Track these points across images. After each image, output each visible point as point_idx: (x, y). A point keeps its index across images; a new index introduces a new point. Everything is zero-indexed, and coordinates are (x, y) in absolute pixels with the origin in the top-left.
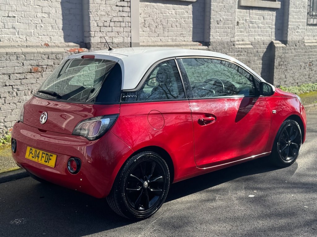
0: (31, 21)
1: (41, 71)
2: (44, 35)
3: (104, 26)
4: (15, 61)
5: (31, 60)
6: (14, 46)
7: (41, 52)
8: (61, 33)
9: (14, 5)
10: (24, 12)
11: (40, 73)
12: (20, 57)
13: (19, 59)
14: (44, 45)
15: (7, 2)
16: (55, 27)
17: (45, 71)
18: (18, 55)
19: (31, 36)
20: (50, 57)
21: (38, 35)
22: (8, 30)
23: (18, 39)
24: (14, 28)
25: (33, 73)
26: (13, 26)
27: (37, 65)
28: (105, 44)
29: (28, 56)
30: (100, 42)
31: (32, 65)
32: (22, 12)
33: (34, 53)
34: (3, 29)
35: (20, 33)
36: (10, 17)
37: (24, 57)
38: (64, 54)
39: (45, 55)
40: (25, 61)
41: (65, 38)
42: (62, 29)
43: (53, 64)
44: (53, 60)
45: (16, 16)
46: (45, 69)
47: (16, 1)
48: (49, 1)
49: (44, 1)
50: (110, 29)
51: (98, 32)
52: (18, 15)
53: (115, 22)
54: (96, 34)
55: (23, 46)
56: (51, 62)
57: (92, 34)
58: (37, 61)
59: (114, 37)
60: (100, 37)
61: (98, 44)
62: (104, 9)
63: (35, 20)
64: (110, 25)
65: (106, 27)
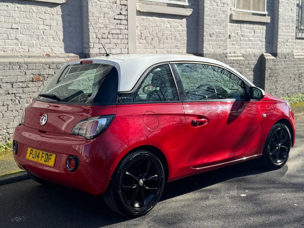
0: (33, 33)
1: (43, 80)
2: (45, 46)
3: (102, 38)
4: (18, 70)
5: (33, 69)
6: (16, 56)
7: (42, 62)
8: (62, 44)
9: (17, 18)
10: (27, 24)
11: (41, 82)
12: (22, 66)
13: (21, 68)
14: (45, 55)
15: (10, 14)
16: (56, 39)
17: (46, 80)
18: (20, 65)
19: (34, 47)
20: (51, 67)
21: (39, 46)
22: (11, 41)
23: (21, 50)
24: (17, 39)
25: (35, 82)
26: (16, 38)
27: (39, 75)
29: (30, 65)
30: (99, 53)
31: (34, 75)
32: (25, 24)
33: (36, 63)
34: (6, 40)
35: (22, 44)
36: (13, 29)
37: (26, 66)
38: (64, 64)
39: (46, 64)
40: (28, 71)
41: (65, 49)
42: (63, 41)
43: (54, 74)
44: (54, 70)
45: (19, 28)
46: (46, 78)
47: (19, 14)
48: (51, 14)
49: (45, 14)
50: (108, 41)
51: (97, 44)
52: (21, 27)
53: (113, 34)
54: (95, 45)
55: (25, 56)
56: (52, 71)
57: (91, 45)
58: (39, 70)
59: (112, 49)
60: (99, 49)
61: (96, 55)
62: (103, 22)
63: (37, 32)
64: (108, 37)
65: (105, 38)
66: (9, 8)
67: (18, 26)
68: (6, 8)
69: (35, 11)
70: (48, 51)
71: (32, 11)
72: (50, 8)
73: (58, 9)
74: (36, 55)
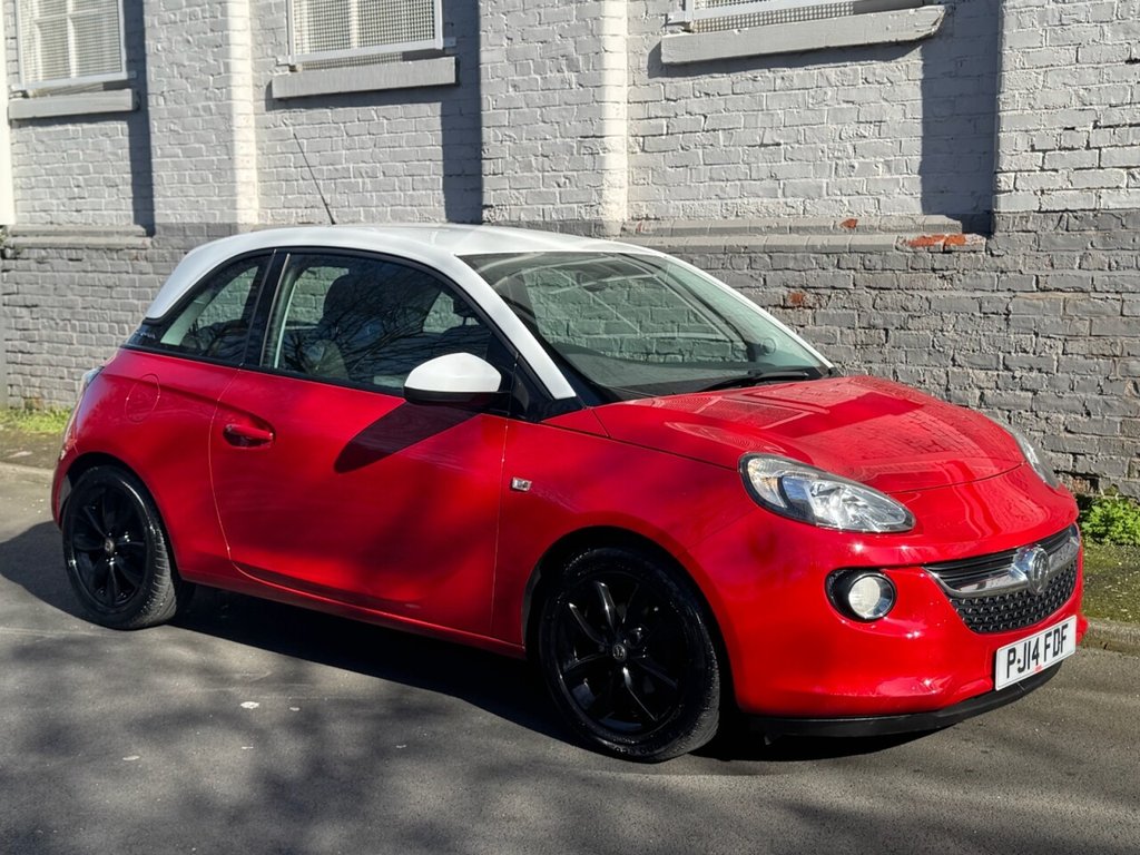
0: (823, 152)
1: (814, 304)
2: (858, 193)
3: (1060, 149)
4: (746, 271)
5: (787, 269)
6: (755, 228)
8: (913, 183)
9: (779, 112)
10: (805, 127)
11: (809, 311)
12: (758, 259)
13: (754, 266)
14: (843, 224)
15: (762, 106)
16: (897, 165)
17: (824, 304)
18: (753, 255)
19: (820, 196)
20: (843, 265)
21: (838, 193)
22: (758, 183)
23: (782, 211)
24: (773, 177)
25: (790, 310)
26: (771, 172)
28: (1061, 217)
29: (780, 257)
30: (1039, 212)
31: (788, 287)
32: (800, 128)
33: (794, 249)
34: (745, 183)
35: (788, 192)
36: (766, 145)
37: (768, 260)
38: (889, 253)
39: (827, 254)
40: (772, 273)
41: (924, 200)
42: (920, 172)
43: (852, 286)
44: (852, 272)
45: (782, 142)
46: (823, 302)
47: (785, 98)
48: (886, 80)
49: (867, 85)
50: (1089, 158)
51: (1032, 173)
52: (789, 137)
53: (1118, 126)
54: (1023, 178)
55: (780, 230)
56: (845, 278)
57: (1005, 181)
58: (803, 273)
59: (1104, 191)
60: (1039, 193)
61: (1025, 217)
62: (1066, 81)
63: (834, 149)
64: (1088, 142)
65: (1072, 149)
66: (761, 83)
67: (780, 136)
68: (751, 86)
69: (833, 80)
70: (864, 209)
71: (823, 83)
72: (883, 64)
73: (914, 59)
74: (812, 224)
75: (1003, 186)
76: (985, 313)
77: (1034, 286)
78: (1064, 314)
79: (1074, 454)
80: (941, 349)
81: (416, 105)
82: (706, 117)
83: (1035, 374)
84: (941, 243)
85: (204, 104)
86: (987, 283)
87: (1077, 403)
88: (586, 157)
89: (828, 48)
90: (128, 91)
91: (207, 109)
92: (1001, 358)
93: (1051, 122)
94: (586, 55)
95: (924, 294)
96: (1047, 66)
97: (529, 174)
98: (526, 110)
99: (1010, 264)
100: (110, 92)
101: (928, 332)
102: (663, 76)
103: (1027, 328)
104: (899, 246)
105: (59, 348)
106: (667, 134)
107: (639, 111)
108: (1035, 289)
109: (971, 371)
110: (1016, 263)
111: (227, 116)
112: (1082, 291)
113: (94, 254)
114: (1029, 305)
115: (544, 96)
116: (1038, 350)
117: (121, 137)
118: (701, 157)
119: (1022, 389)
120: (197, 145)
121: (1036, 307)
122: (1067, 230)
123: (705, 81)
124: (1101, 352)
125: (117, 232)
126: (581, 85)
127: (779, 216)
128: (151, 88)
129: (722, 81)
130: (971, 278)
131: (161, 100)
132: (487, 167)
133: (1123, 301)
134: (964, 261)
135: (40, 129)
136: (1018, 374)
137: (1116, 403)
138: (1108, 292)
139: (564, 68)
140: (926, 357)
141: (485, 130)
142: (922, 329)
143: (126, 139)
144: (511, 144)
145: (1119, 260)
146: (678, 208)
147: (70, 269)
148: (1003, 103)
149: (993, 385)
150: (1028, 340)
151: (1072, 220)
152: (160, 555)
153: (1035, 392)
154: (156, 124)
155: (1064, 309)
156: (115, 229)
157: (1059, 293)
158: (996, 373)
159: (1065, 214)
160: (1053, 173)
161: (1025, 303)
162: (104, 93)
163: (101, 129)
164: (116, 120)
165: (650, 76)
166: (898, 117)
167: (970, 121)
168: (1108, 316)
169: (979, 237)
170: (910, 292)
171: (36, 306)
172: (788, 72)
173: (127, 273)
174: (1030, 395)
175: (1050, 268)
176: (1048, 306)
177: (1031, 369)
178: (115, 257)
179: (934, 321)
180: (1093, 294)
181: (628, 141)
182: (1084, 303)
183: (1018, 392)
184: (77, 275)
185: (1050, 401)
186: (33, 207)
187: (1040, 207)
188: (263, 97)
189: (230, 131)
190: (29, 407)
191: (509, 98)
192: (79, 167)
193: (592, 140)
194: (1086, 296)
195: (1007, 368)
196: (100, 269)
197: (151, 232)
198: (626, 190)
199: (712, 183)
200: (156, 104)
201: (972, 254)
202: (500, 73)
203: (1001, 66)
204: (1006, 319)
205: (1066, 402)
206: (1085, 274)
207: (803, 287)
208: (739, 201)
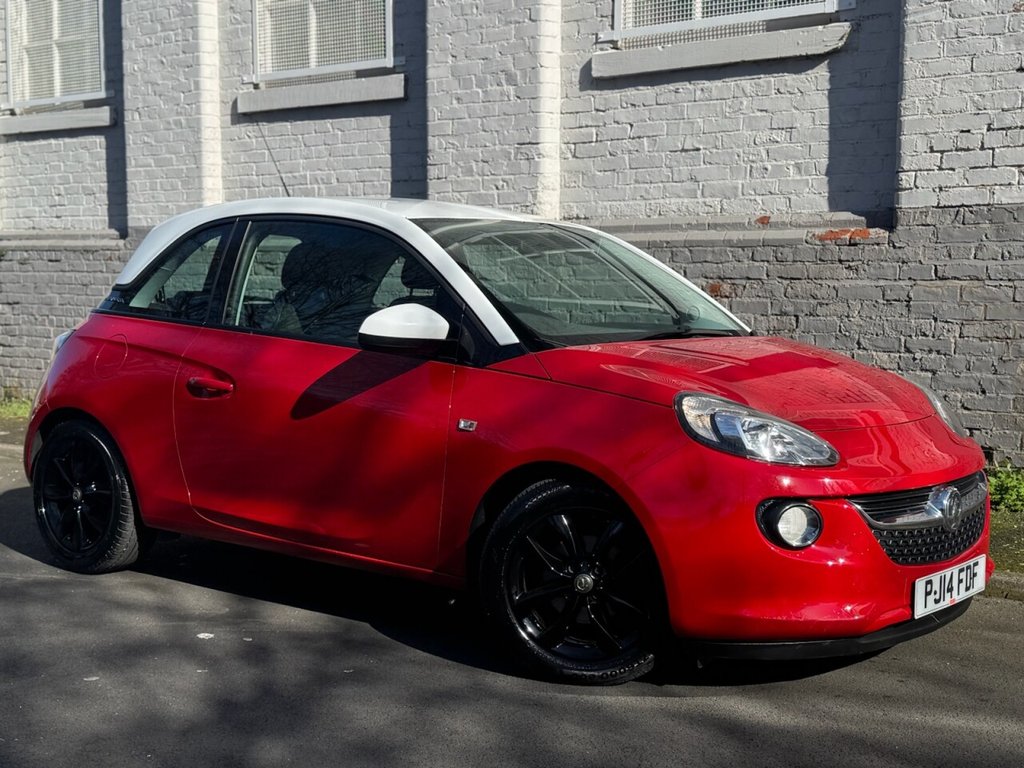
0: (738, 156)
1: (731, 293)
2: (771, 193)
3: (957, 150)
6: (676, 225)
8: (822, 184)
9: (699, 120)
10: (723, 134)
11: (726, 300)
12: (679, 253)
13: (675, 259)
14: (757, 221)
15: (683, 115)
16: (807, 167)
17: (739, 294)
18: (674, 249)
19: (736, 196)
20: (757, 257)
21: (753, 193)
22: (679, 184)
23: (701, 210)
24: (693, 179)
26: (691, 175)
28: (958, 212)
29: (698, 250)
30: (938, 207)
31: (706, 278)
32: (718, 135)
33: (713, 243)
34: (667, 185)
35: (706, 193)
36: (687, 151)
37: (688, 253)
38: (799, 246)
39: (743, 248)
40: (692, 266)
41: (831, 199)
42: (827, 173)
43: (765, 277)
44: (766, 264)
45: (701, 147)
46: (739, 290)
47: (704, 108)
48: (796, 91)
49: (779, 95)
50: (984, 157)
51: (931, 172)
52: (708, 143)
53: (1010, 128)
54: (923, 177)
55: (699, 226)
56: (760, 269)
57: (906, 179)
58: (720, 266)
59: (997, 187)
60: (937, 190)
61: (925, 212)
62: (962, 88)
63: (749, 154)
64: (982, 143)
65: (968, 150)
66: (682, 94)
67: (700, 142)
68: (673, 97)
69: (748, 91)
70: (776, 208)
71: (739, 93)
72: (794, 76)
73: (822, 72)
74: (728, 221)
75: (904, 184)
76: (887, 301)
77: (933, 274)
78: (961, 300)
79: (970, 429)
80: (847, 334)
81: (368, 118)
82: (632, 126)
83: (933, 355)
84: (847, 236)
85: (176, 118)
86: (890, 273)
87: (973, 381)
88: (522, 162)
89: (744, 62)
90: (106, 109)
91: (178, 123)
92: (903, 341)
93: (949, 126)
94: (523, 71)
95: (832, 283)
96: (945, 75)
97: (470, 178)
98: (469, 120)
99: (911, 255)
100: (89, 110)
101: (835, 318)
102: (593, 89)
103: (926, 314)
104: (809, 240)
105: (37, 341)
106: (597, 141)
107: (571, 121)
108: (934, 277)
109: (874, 353)
110: (917, 254)
111: (195, 127)
112: (978, 279)
113: (72, 255)
114: (929, 293)
115: (485, 107)
116: (937, 334)
117: (99, 150)
118: (627, 162)
119: (922, 370)
120: (168, 156)
121: (935, 294)
122: (963, 224)
123: (631, 93)
124: (995, 335)
125: (93, 236)
126: (518, 97)
127: (698, 214)
128: (128, 105)
129: (647, 93)
130: (874, 268)
131: (137, 116)
132: (433, 172)
133: (1015, 288)
134: (868, 252)
135: (25, 144)
136: (918, 355)
137: (1009, 381)
138: (1001, 280)
139: (504, 82)
140: (833, 341)
141: (430, 138)
142: (829, 316)
143: (104, 151)
144: (454, 151)
145: (1011, 250)
146: (606, 208)
147: (50, 269)
148: (904, 109)
149: (896, 366)
150: (927, 325)
151: (968, 214)
152: (124, 503)
153: (934, 373)
154: (131, 137)
155: (961, 296)
156: (91, 233)
157: (957, 281)
158: (897, 355)
159: (961, 209)
160: (951, 172)
161: (925, 291)
162: (85, 110)
163: (81, 143)
164: (96, 134)
165: (581, 89)
166: (808, 123)
167: (874, 126)
168: (1002, 302)
169: (882, 231)
170: (819, 281)
171: (17, 303)
172: (707, 84)
173: (102, 272)
174: (930, 375)
175: (947, 259)
176: (945, 292)
177: (930, 351)
178: (91, 257)
179: (841, 308)
180: (987, 282)
181: (561, 148)
182: (979, 290)
183: (918, 373)
184: (55, 274)
185: (947, 380)
186: (18, 214)
187: (939, 203)
188: (229, 112)
189: (198, 143)
190: (9, 396)
191: (453, 110)
192: (59, 177)
193: (529, 145)
194: (981, 283)
195: (908, 350)
196: (77, 269)
197: (124, 235)
198: (558, 192)
199: (637, 185)
200: (131, 119)
201: (876, 247)
202: (444, 87)
203: (903, 75)
204: (907, 306)
205: (962, 382)
206: (979, 263)
207: (720, 278)
208: (662, 201)
